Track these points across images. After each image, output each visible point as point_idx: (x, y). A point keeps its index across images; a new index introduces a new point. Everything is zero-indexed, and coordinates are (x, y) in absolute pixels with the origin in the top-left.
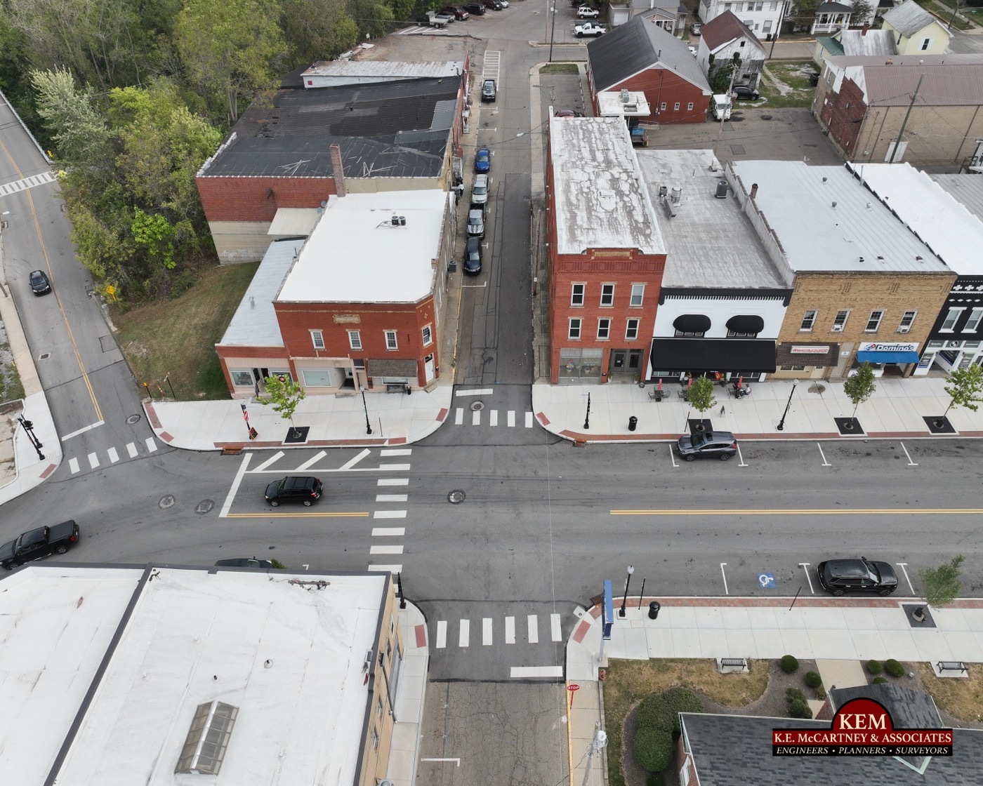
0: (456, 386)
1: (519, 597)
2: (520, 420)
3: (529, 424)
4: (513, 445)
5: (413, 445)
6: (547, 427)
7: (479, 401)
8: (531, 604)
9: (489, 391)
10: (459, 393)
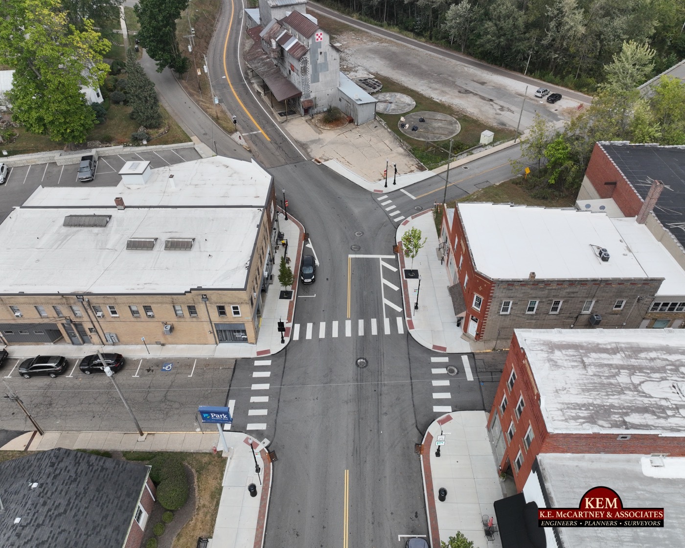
0: (472, 356)
1: (281, 404)
2: (441, 402)
4: (413, 398)
5: (408, 335)
6: (435, 423)
7: (458, 371)
8: (275, 412)
9: (470, 377)
10: (465, 359)
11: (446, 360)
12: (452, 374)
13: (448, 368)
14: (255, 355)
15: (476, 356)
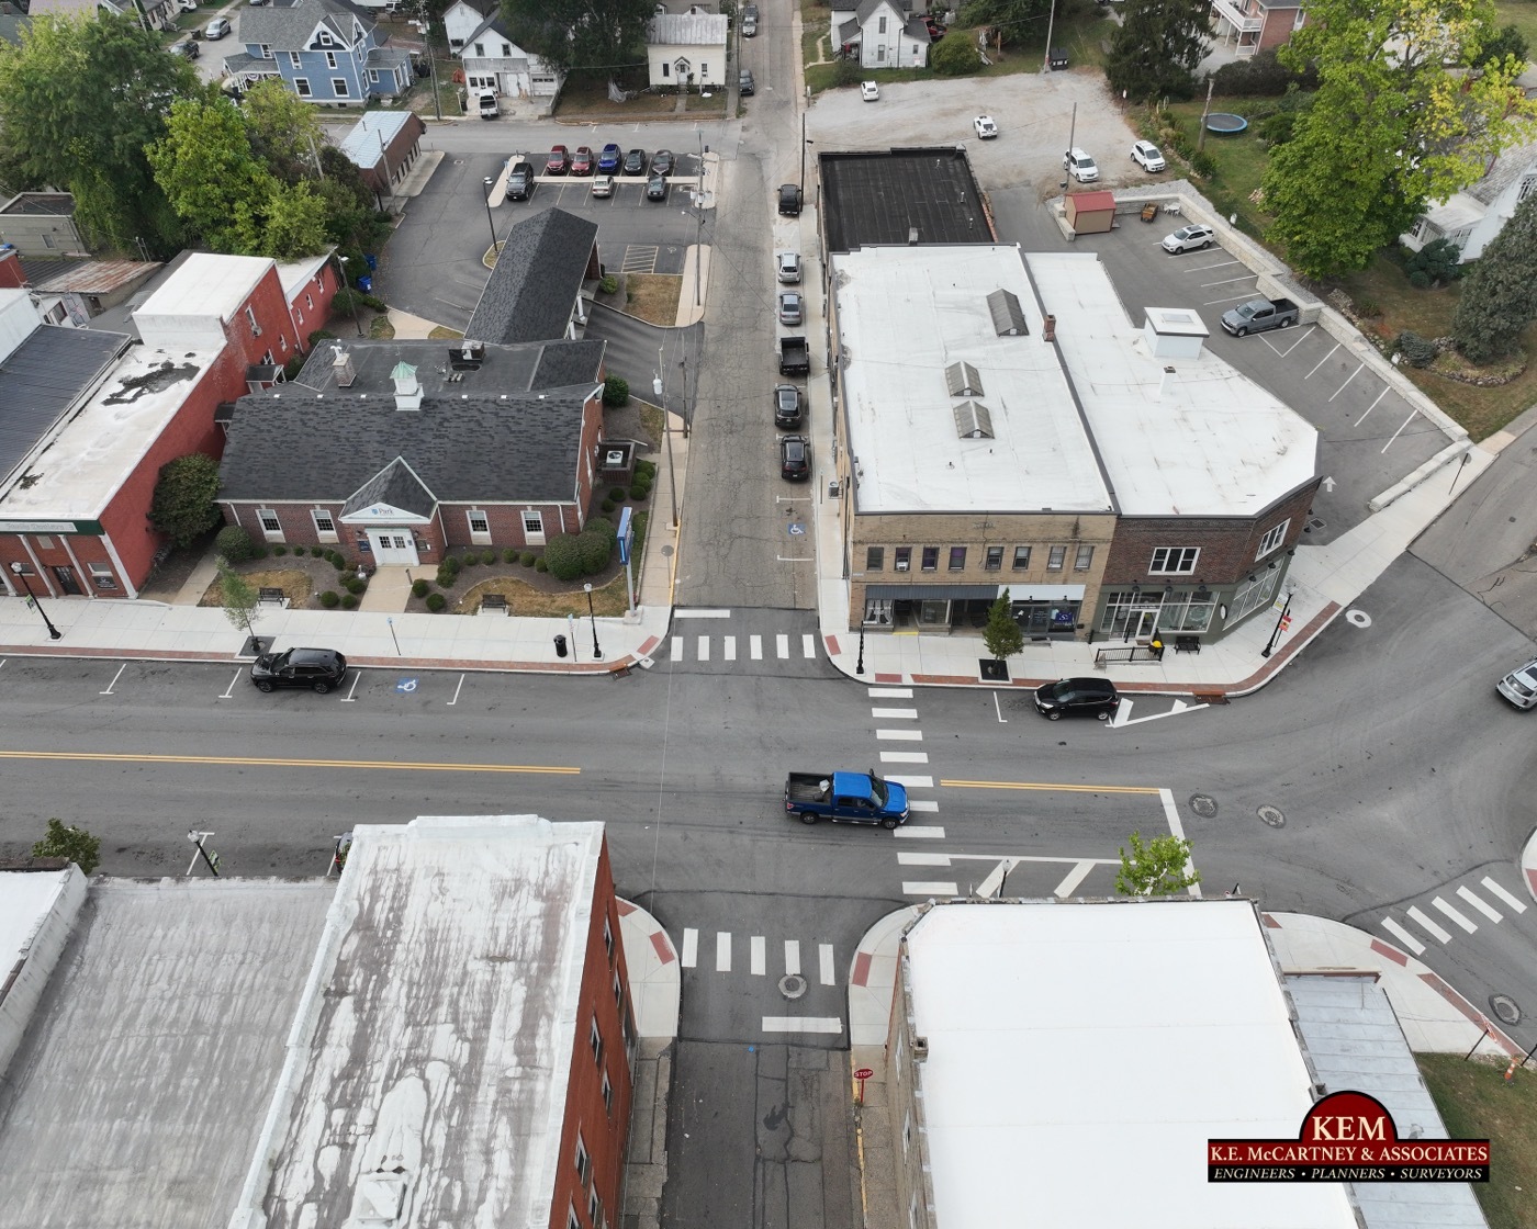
0: (842, 1043)
1: (717, 679)
2: (707, 948)
3: (691, 936)
4: (722, 891)
5: (902, 904)
6: (657, 927)
7: (791, 1000)
8: (704, 671)
9: (772, 1024)
10: (833, 1025)
11: (827, 977)
12: (782, 985)
13: (800, 980)
14: (825, 631)
15: (839, 1053)
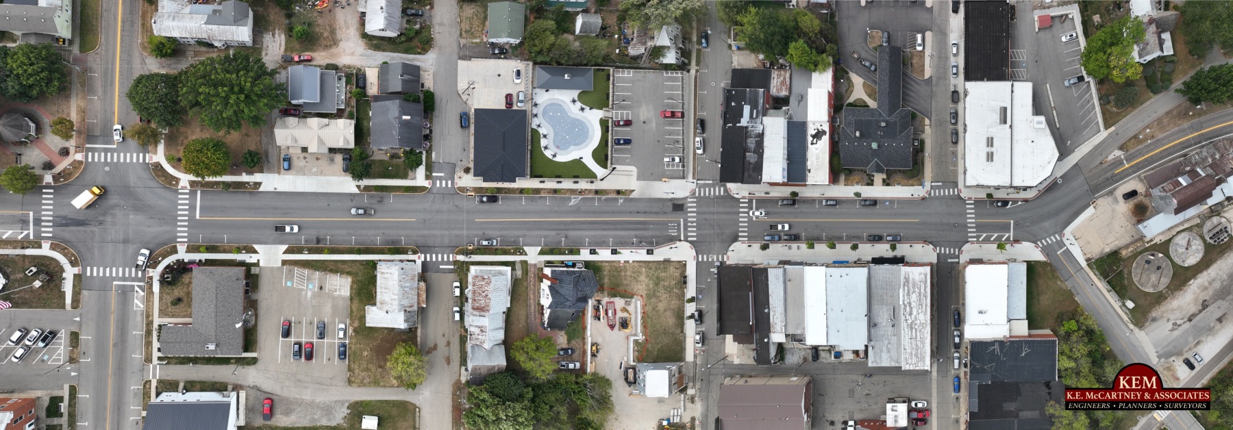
0: (958, 263)
2: (940, 250)
3: (938, 248)
5: (968, 242)
6: (933, 247)
8: (937, 198)
9: (949, 260)
10: (957, 260)
12: (951, 255)
14: (959, 188)
